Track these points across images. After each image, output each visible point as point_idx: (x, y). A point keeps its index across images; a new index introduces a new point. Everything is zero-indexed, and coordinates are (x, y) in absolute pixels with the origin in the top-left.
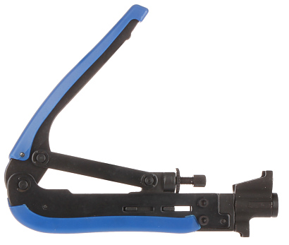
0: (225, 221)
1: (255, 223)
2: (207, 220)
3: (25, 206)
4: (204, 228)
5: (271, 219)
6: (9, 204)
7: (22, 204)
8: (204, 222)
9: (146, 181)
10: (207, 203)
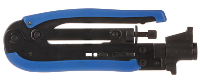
0: (159, 63)
1: (181, 65)
2: (145, 63)
3: (16, 53)
4: (143, 68)
5: (193, 61)
6: (5, 51)
7: (14, 52)
8: (143, 64)
9: (113, 35)
10: (145, 51)
